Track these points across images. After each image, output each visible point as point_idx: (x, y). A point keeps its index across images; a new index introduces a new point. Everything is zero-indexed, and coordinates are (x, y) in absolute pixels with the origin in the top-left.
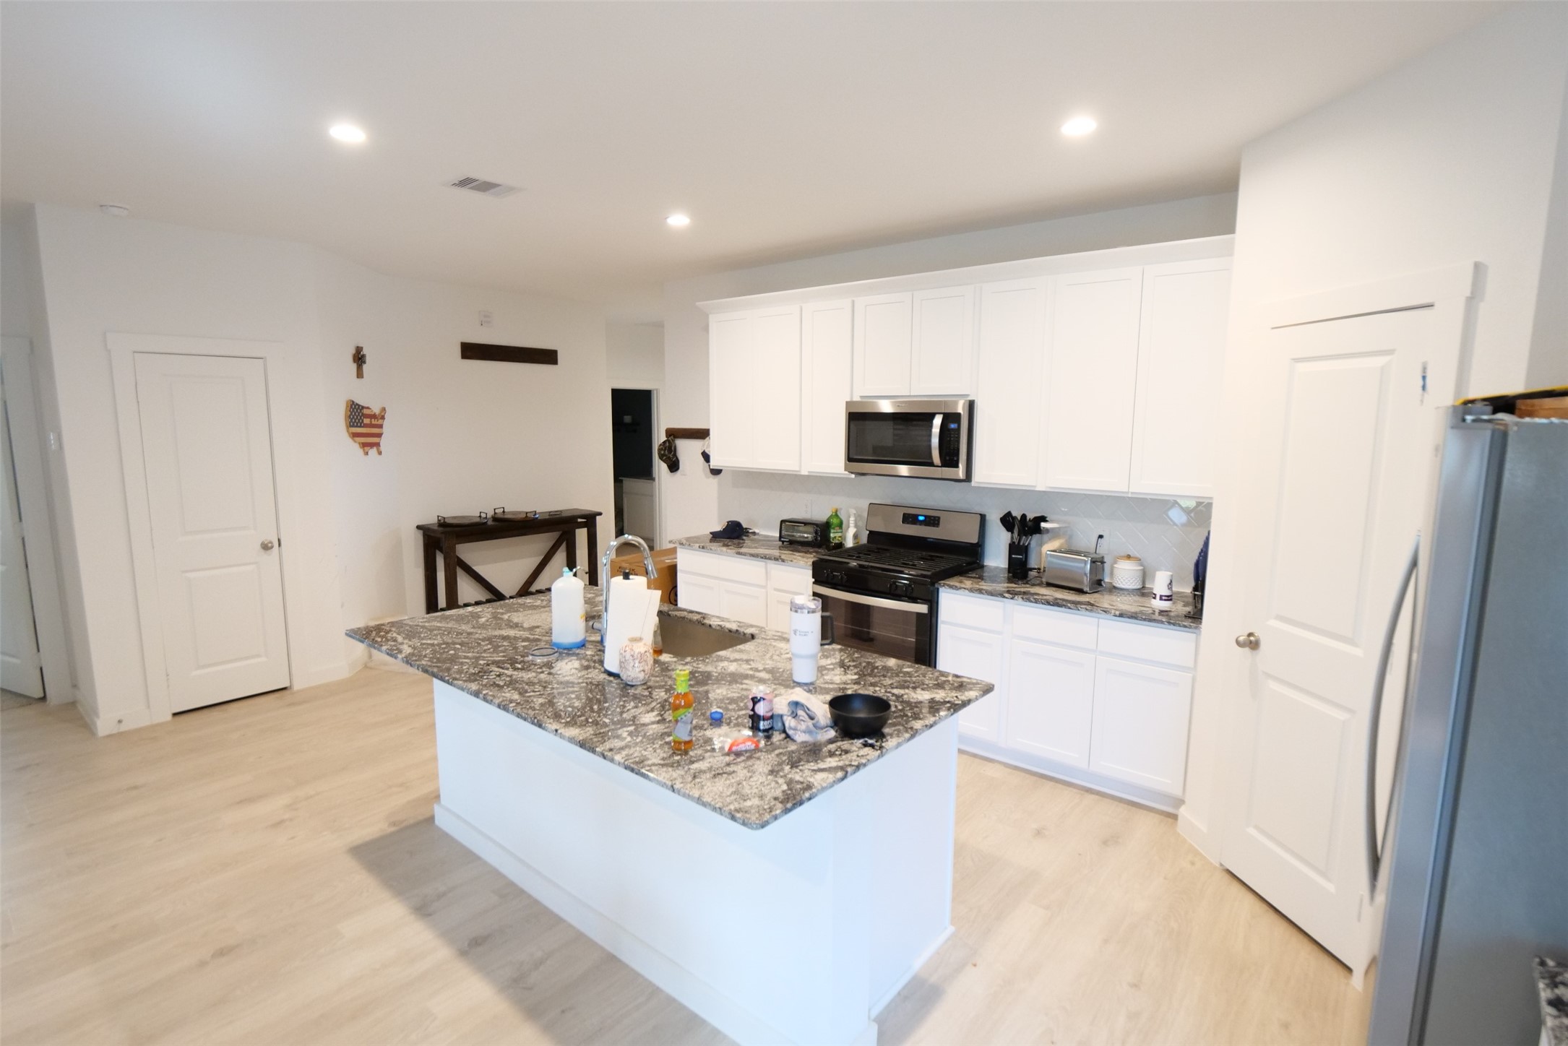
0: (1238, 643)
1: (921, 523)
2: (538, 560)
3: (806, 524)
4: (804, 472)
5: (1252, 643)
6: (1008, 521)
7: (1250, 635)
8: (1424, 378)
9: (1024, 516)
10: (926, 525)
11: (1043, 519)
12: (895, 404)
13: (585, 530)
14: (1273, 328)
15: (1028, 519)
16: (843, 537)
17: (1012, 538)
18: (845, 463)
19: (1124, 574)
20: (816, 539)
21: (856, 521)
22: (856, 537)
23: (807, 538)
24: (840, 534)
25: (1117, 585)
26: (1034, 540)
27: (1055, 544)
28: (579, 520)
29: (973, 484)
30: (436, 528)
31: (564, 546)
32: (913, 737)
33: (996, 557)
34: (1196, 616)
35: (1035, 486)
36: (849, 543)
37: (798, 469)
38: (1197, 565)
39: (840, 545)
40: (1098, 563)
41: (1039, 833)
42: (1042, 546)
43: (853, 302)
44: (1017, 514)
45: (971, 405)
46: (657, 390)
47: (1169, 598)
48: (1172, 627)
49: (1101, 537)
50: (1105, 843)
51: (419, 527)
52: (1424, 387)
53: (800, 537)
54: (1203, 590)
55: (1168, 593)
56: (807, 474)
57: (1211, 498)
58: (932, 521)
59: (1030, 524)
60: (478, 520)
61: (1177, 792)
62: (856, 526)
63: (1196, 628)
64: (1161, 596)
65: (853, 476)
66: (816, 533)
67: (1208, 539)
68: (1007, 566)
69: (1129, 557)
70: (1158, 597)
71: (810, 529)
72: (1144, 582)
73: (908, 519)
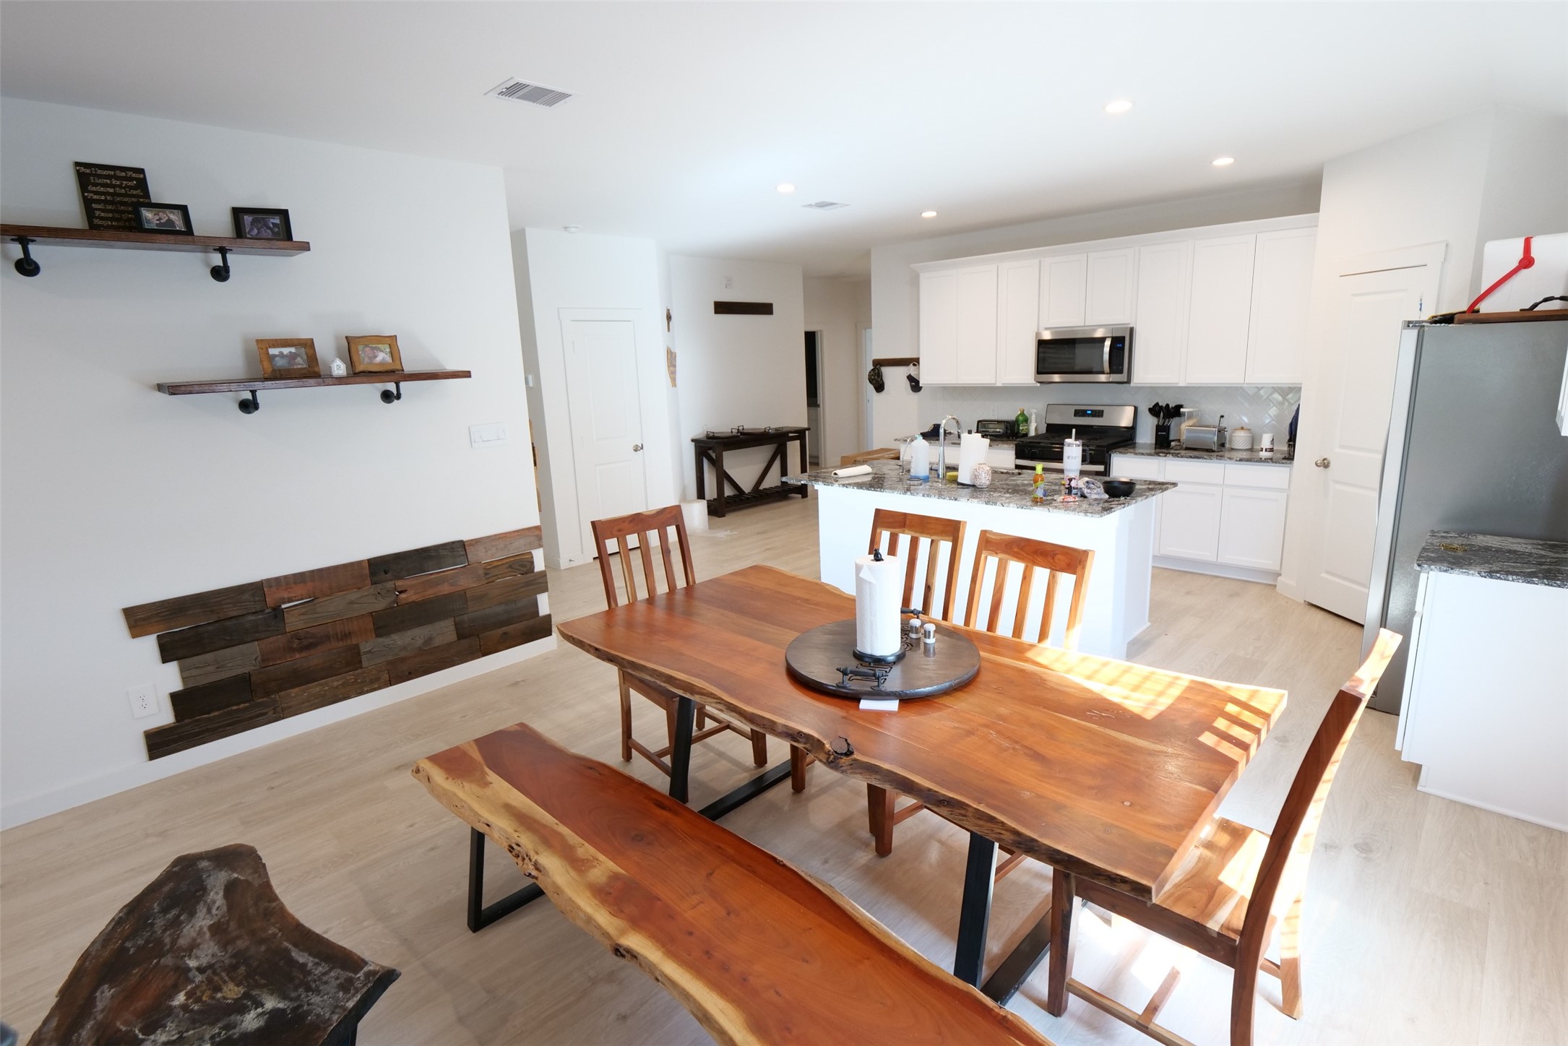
0: (1316, 464)
1: (1089, 415)
2: (763, 466)
3: (999, 422)
4: (999, 384)
5: (1325, 464)
6: (1155, 410)
7: (1324, 460)
8: (1421, 304)
9: (1167, 405)
10: (1093, 416)
11: (1181, 406)
12: (1052, 333)
13: (797, 443)
14: (1341, 276)
15: (1170, 407)
16: (1028, 429)
17: (1159, 421)
18: (1035, 376)
19: (1240, 440)
20: (1007, 433)
21: (1036, 418)
22: (1036, 429)
23: (999, 432)
24: (1026, 427)
25: (1235, 447)
26: (1173, 422)
27: (1191, 422)
28: (790, 435)
29: (1132, 385)
30: (705, 439)
31: (779, 457)
32: (1146, 498)
33: (1146, 435)
34: (1290, 457)
35: (1177, 383)
36: (1032, 433)
37: (994, 382)
38: (1291, 424)
39: (1026, 435)
40: (1221, 431)
41: (1188, 593)
42: (1180, 425)
43: (1040, 262)
44: (1163, 404)
45: (1132, 330)
46: (821, 331)
47: (1271, 450)
48: (1274, 464)
49: (1222, 417)
50: (1231, 596)
51: (693, 440)
52: (1420, 310)
53: (993, 432)
54: (1295, 441)
55: (1271, 447)
56: (1001, 385)
57: (1301, 384)
58: (1098, 414)
59: (1172, 410)
60: (730, 434)
61: (1277, 568)
62: (1036, 422)
63: (1290, 463)
64: (1266, 449)
65: (1039, 385)
66: (1007, 428)
67: (1298, 409)
68: (1154, 442)
69: (1242, 428)
70: (1264, 450)
71: (1003, 426)
72: (1253, 444)
73: (1079, 413)
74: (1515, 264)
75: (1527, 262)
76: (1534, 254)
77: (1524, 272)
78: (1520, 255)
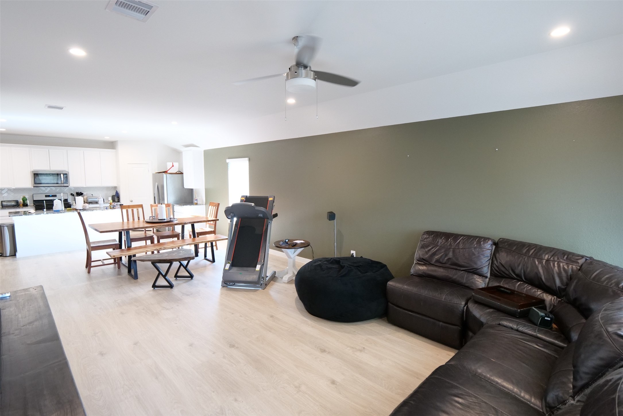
1: (51, 197)
4: (13, 188)
10: (53, 197)
18: (32, 185)
20: (17, 204)
23: (13, 204)
29: (69, 187)
43: (29, 149)
58: (55, 196)
65: (34, 187)
66: (17, 202)
73: (46, 196)
74: (172, 166)
75: (173, 166)
76: (174, 165)
77: (173, 167)
78: (172, 165)
